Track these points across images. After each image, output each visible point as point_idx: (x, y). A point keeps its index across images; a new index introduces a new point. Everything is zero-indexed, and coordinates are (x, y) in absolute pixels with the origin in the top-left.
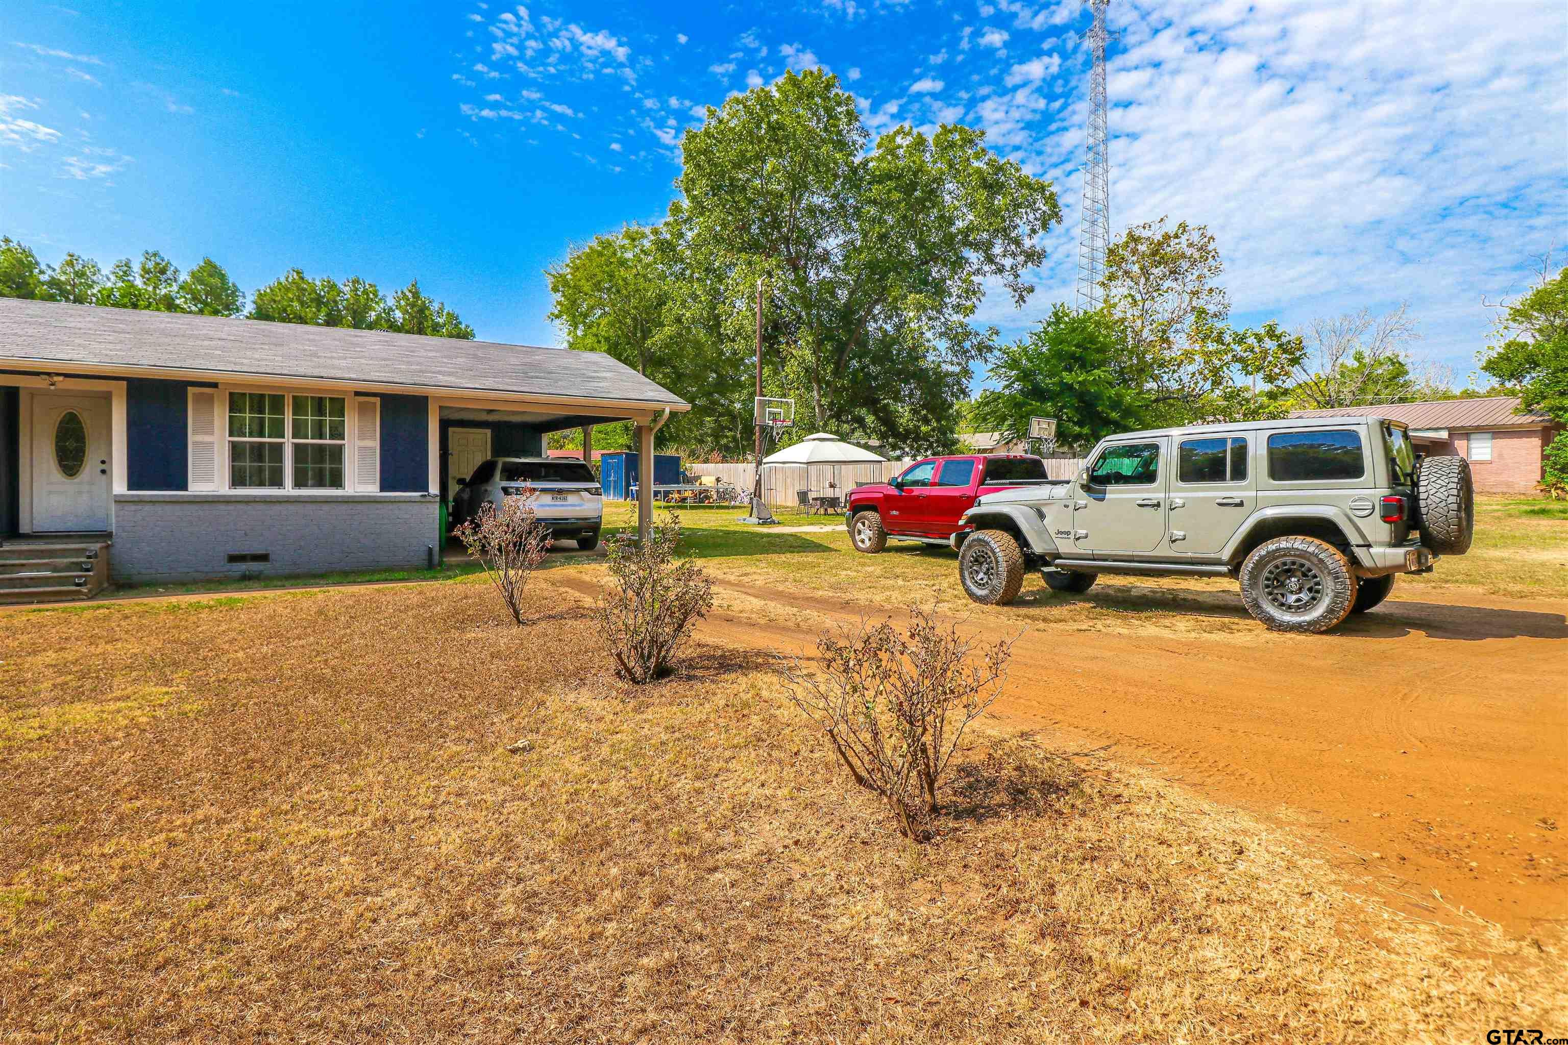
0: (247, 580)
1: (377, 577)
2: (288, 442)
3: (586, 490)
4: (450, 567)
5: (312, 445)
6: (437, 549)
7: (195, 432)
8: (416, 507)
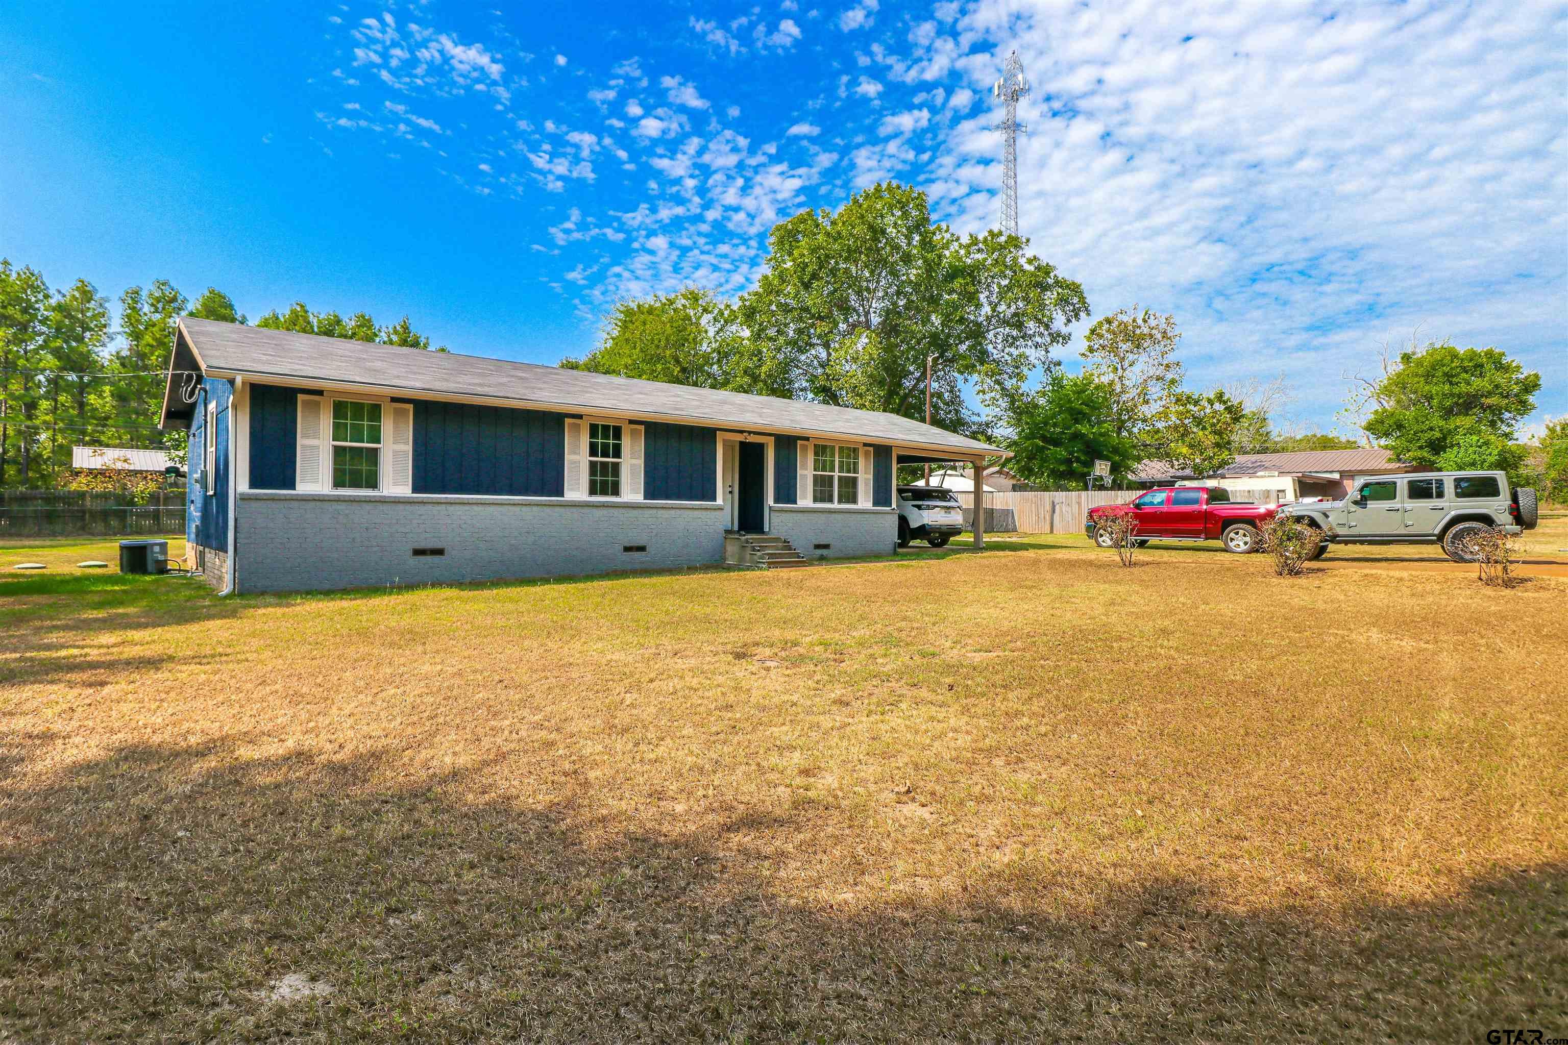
0: (822, 559)
2: (837, 475)
5: (846, 477)
6: (897, 543)
7: (800, 469)
8: (889, 517)
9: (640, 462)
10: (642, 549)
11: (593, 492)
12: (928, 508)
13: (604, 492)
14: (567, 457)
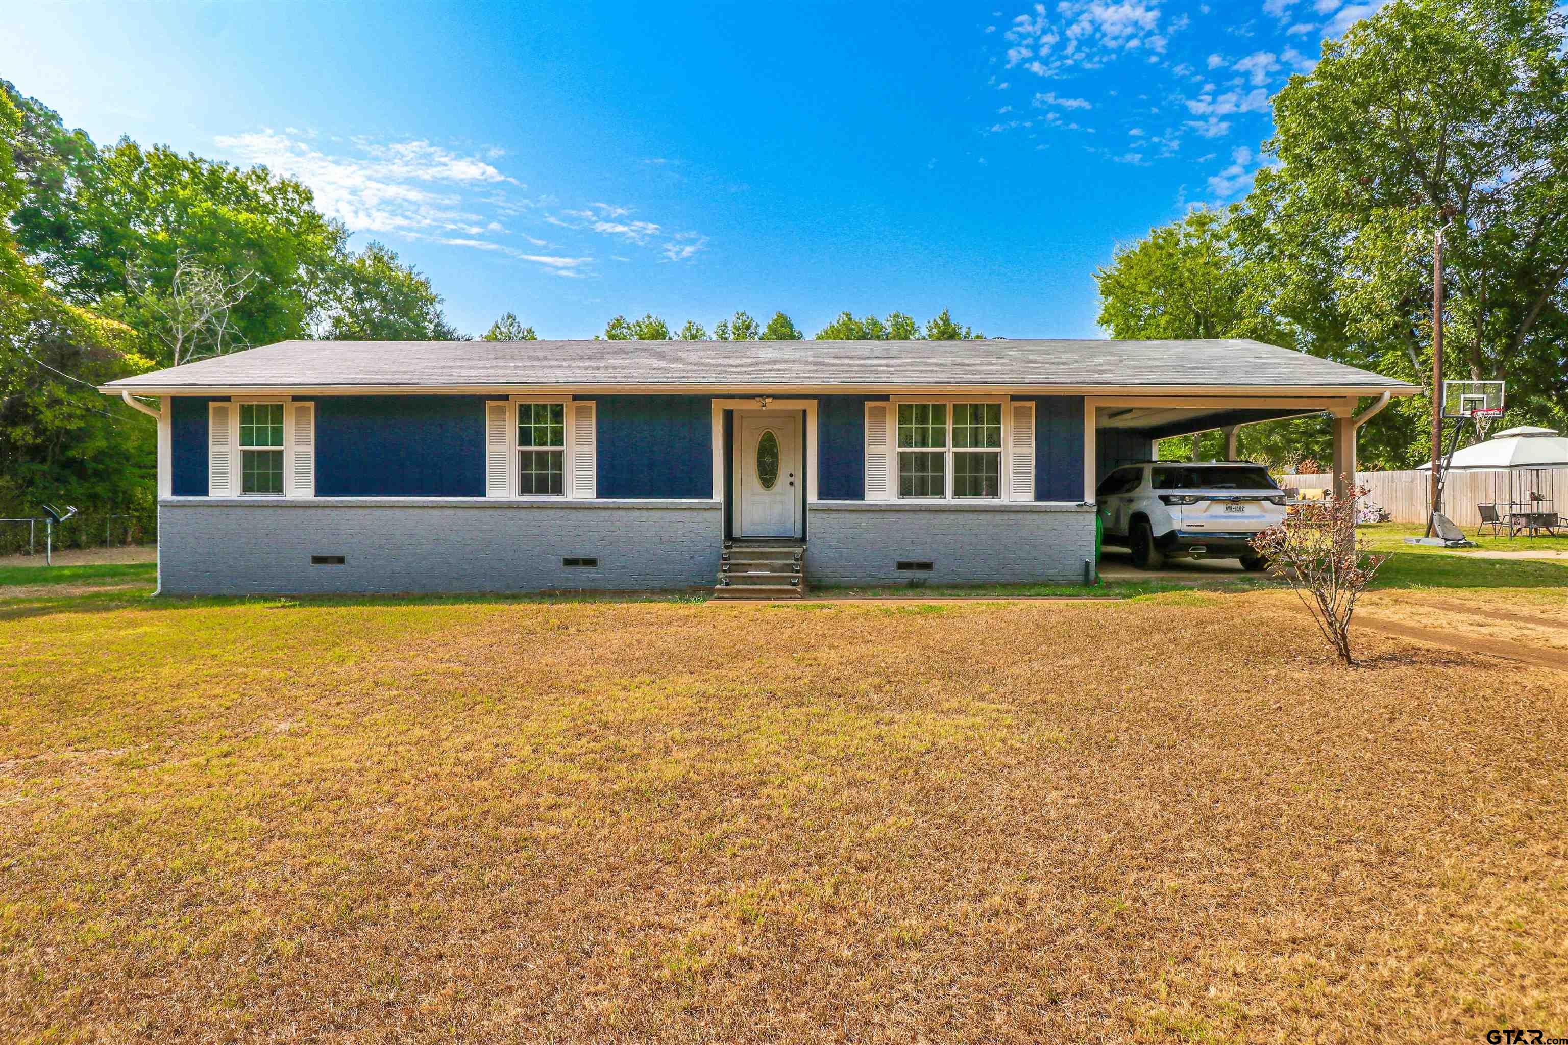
0: (914, 586)
1: (1033, 592)
2: (949, 450)
3: (1267, 499)
4: (1109, 585)
5: (970, 453)
6: (1093, 564)
7: (870, 444)
8: (1072, 518)
9: (590, 449)
10: (591, 562)
11: (526, 488)
12: (1183, 500)
13: (542, 490)
14: (489, 448)
